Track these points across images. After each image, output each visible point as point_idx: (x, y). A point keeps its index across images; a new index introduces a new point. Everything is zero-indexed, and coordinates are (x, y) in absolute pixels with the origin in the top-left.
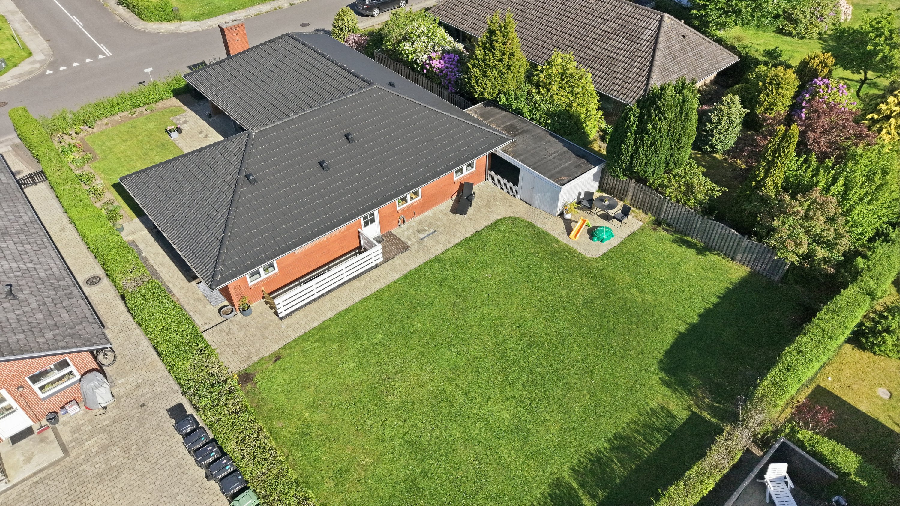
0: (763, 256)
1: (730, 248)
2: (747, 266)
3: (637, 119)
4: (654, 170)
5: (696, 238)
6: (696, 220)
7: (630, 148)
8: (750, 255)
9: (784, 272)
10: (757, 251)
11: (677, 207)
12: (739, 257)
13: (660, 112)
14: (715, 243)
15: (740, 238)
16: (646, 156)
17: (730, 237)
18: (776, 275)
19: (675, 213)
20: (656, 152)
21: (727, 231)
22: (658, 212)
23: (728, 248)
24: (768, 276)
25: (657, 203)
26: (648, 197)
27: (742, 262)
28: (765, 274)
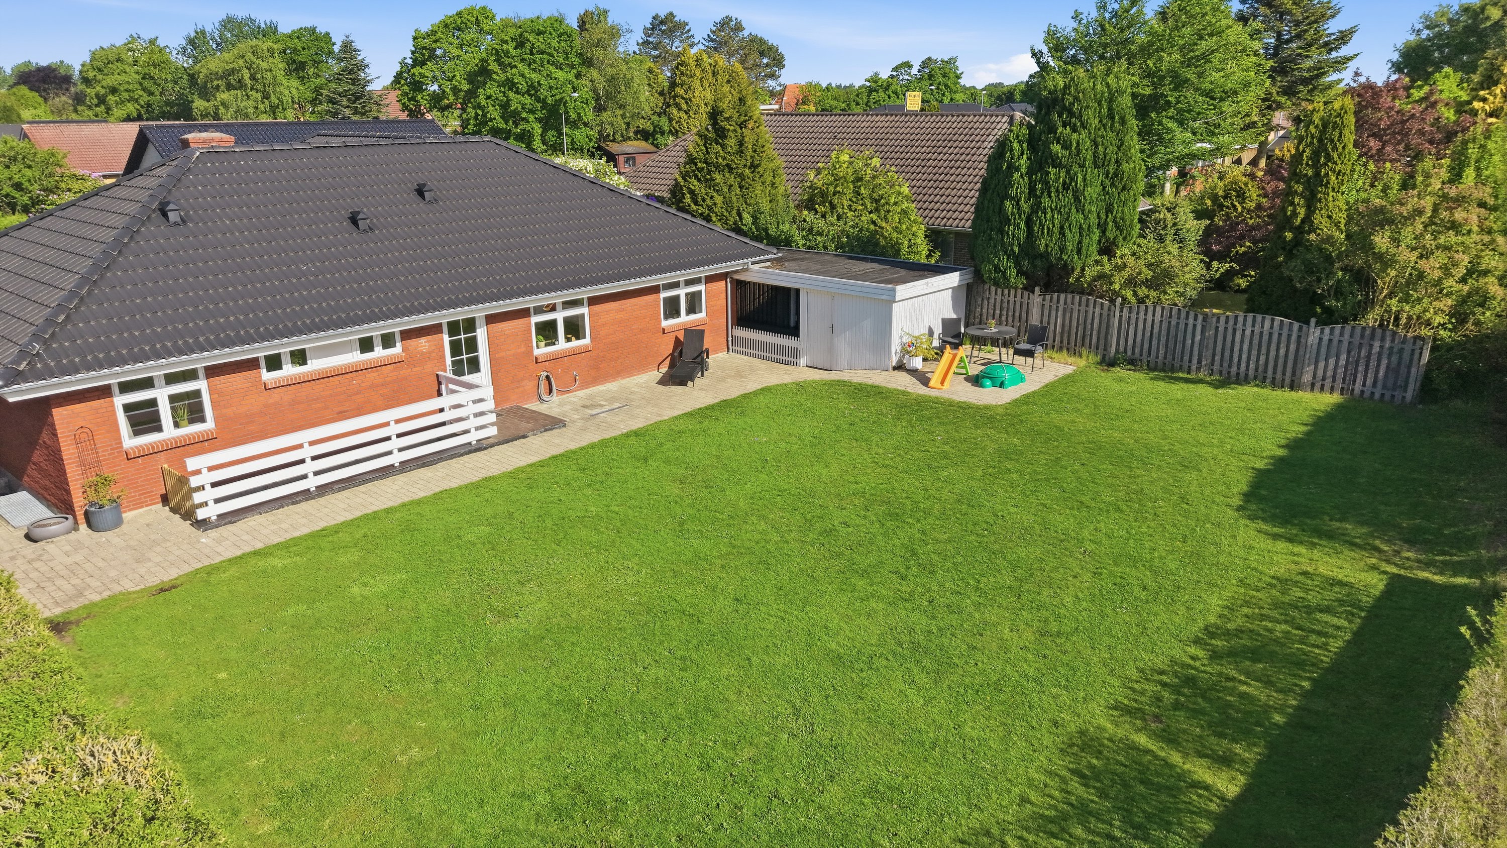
0: (1363, 353)
1: (1281, 361)
2: (1332, 389)
3: (1025, 145)
4: (1080, 242)
5: (1198, 369)
6: (1190, 327)
7: (1022, 203)
8: (1332, 361)
9: (1422, 370)
10: (1345, 345)
11: (1142, 313)
12: (1307, 378)
13: (1071, 114)
14: (1243, 366)
15: (1300, 328)
16: (1060, 212)
17: (1275, 337)
18: (1405, 388)
19: (1140, 327)
20: (1077, 199)
21: (1267, 324)
22: (1102, 342)
23: (1275, 366)
24: (1387, 397)
25: (1096, 321)
26: (1075, 315)
27: (1318, 385)
28: (1377, 396)
